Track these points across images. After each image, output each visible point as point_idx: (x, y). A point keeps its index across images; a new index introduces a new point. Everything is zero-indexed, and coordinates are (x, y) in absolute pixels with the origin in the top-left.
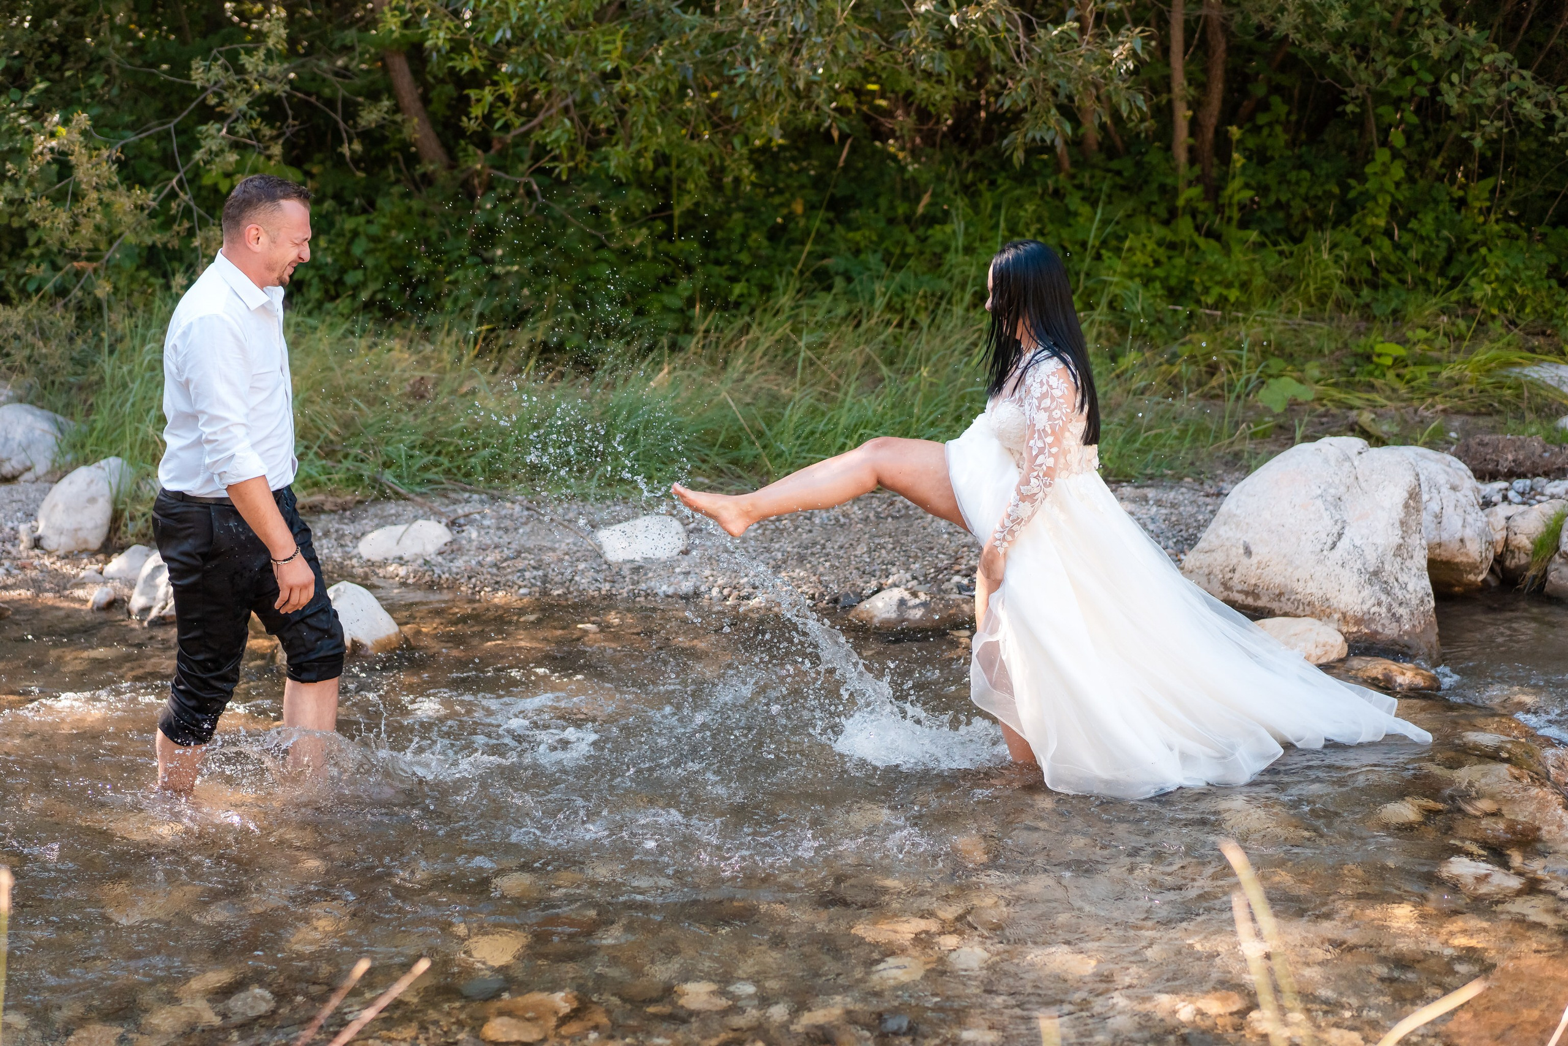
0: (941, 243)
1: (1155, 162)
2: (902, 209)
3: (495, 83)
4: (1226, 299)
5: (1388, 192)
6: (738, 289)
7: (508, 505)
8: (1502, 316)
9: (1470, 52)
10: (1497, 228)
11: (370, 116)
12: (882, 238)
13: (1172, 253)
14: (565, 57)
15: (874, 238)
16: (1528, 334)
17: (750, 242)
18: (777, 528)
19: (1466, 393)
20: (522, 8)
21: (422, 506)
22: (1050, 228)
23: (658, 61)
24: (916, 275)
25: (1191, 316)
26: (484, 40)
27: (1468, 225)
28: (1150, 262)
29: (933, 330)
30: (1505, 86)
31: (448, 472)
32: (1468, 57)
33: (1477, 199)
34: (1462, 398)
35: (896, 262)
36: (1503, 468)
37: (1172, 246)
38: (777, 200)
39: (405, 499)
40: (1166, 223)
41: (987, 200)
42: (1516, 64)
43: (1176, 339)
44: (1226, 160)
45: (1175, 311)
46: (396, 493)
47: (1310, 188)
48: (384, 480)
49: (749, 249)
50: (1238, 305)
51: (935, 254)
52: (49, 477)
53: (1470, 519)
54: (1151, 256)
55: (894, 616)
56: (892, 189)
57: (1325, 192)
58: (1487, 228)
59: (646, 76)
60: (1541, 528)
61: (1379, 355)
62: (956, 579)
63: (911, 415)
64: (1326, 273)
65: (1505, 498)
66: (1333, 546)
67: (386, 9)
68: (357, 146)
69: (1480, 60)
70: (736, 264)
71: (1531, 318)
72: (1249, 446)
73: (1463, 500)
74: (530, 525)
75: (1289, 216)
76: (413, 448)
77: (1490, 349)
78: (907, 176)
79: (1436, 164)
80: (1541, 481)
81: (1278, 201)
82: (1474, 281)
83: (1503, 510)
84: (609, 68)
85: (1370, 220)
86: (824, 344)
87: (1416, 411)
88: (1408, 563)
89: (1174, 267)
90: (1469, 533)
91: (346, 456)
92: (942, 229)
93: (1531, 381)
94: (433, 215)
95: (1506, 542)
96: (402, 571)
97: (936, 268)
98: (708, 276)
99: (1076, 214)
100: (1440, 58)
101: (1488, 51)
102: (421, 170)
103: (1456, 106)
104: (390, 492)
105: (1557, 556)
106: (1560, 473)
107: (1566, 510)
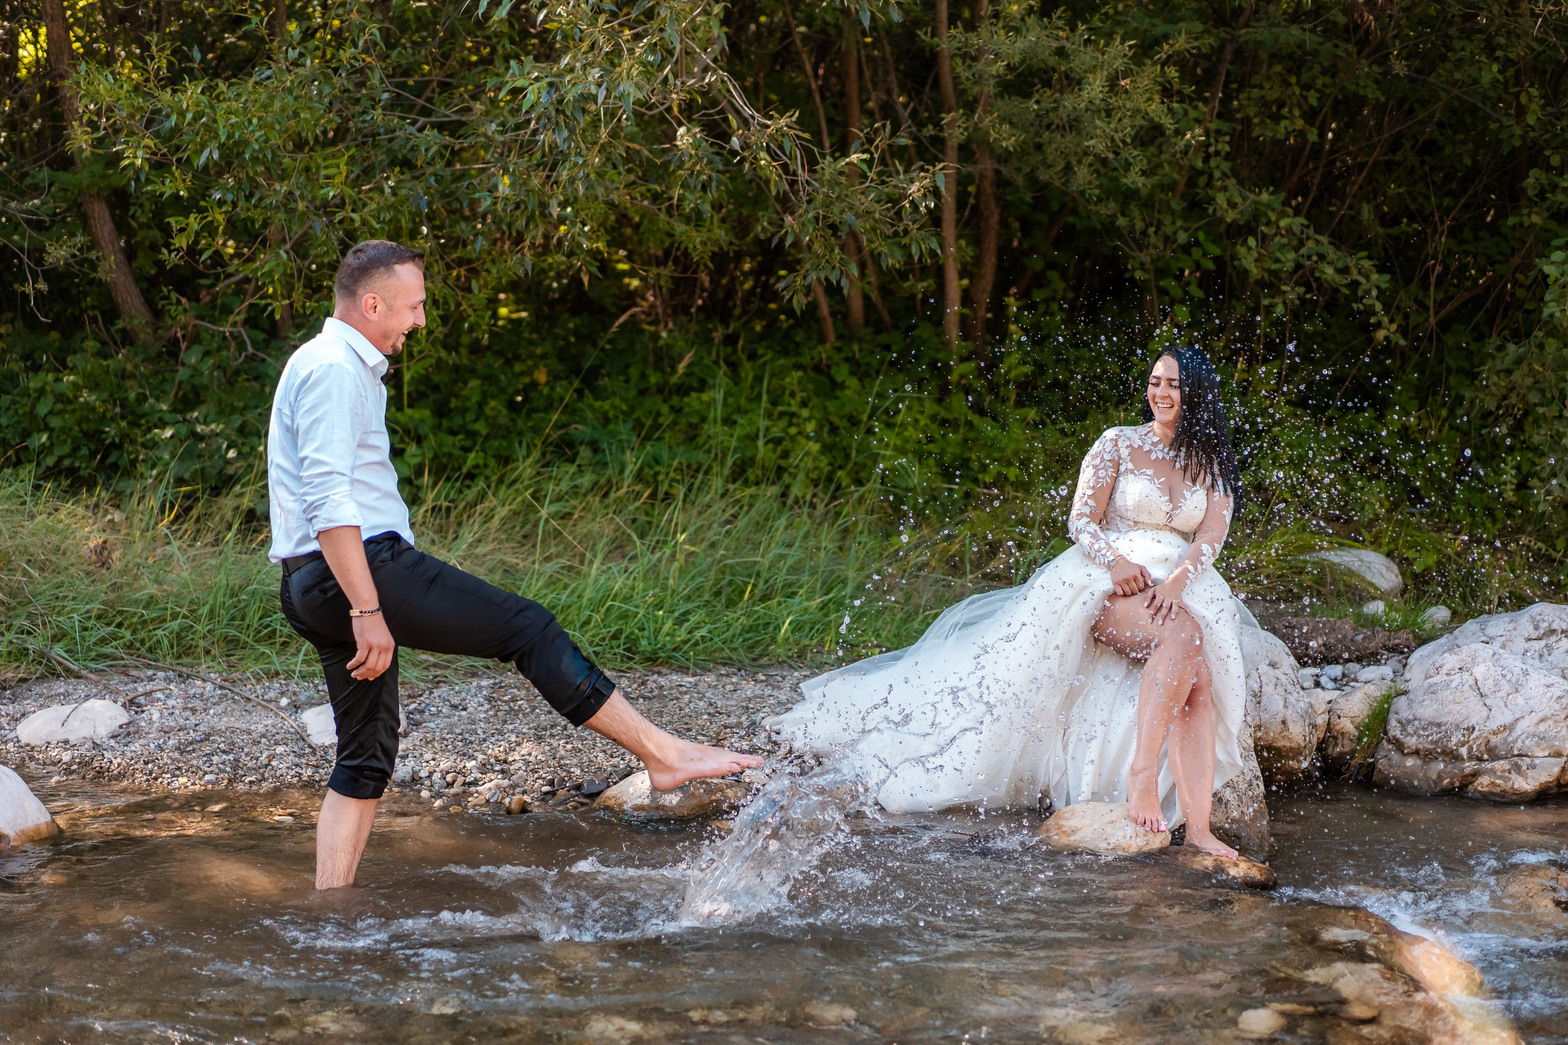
0: (697, 412)
1: (925, 336)
2: (654, 379)
3: (202, 211)
4: (1006, 478)
6: (472, 459)
7: (199, 683)
8: (1295, 502)
9: (1266, 215)
11: (58, 254)
12: (632, 409)
13: (944, 430)
14: (282, 179)
15: (625, 407)
17: (488, 411)
18: (511, 709)
20: (232, 125)
21: (96, 684)
22: (815, 401)
23: (388, 190)
24: (670, 447)
25: (967, 495)
26: (189, 160)
28: (923, 436)
29: (688, 505)
30: (1303, 251)
32: (1264, 220)
33: (1263, 382)
34: (1259, 584)
35: (648, 433)
36: (1312, 653)
37: (944, 422)
38: (518, 367)
39: (79, 677)
40: (939, 399)
41: (748, 371)
42: (1311, 231)
43: (952, 520)
44: (1002, 333)
45: (951, 490)
46: (68, 670)
48: (53, 654)
49: (487, 418)
50: (1019, 485)
51: (691, 425)
53: (1291, 699)
54: (924, 432)
55: (647, 801)
56: (645, 360)
58: (1277, 409)
60: (1366, 712)
63: (664, 588)
65: (1317, 685)
67: (76, 124)
68: (42, 286)
69: (1276, 224)
70: (472, 434)
71: (1326, 503)
73: (1283, 678)
74: (223, 705)
75: (1067, 397)
76: (89, 618)
77: (1285, 534)
78: (661, 343)
80: (1353, 667)
81: (1056, 381)
83: (1321, 697)
84: (331, 194)
86: (567, 516)
89: (948, 444)
90: (1290, 714)
91: (9, 629)
92: (699, 398)
93: (1332, 565)
94: (132, 376)
95: (1329, 727)
96: (66, 757)
97: (692, 438)
98: (441, 445)
99: (842, 386)
100: (1234, 221)
101: (1283, 214)
102: (120, 324)
103: (1255, 271)
104: (59, 669)
105: (1384, 742)
106: (1374, 659)
107: (1393, 692)
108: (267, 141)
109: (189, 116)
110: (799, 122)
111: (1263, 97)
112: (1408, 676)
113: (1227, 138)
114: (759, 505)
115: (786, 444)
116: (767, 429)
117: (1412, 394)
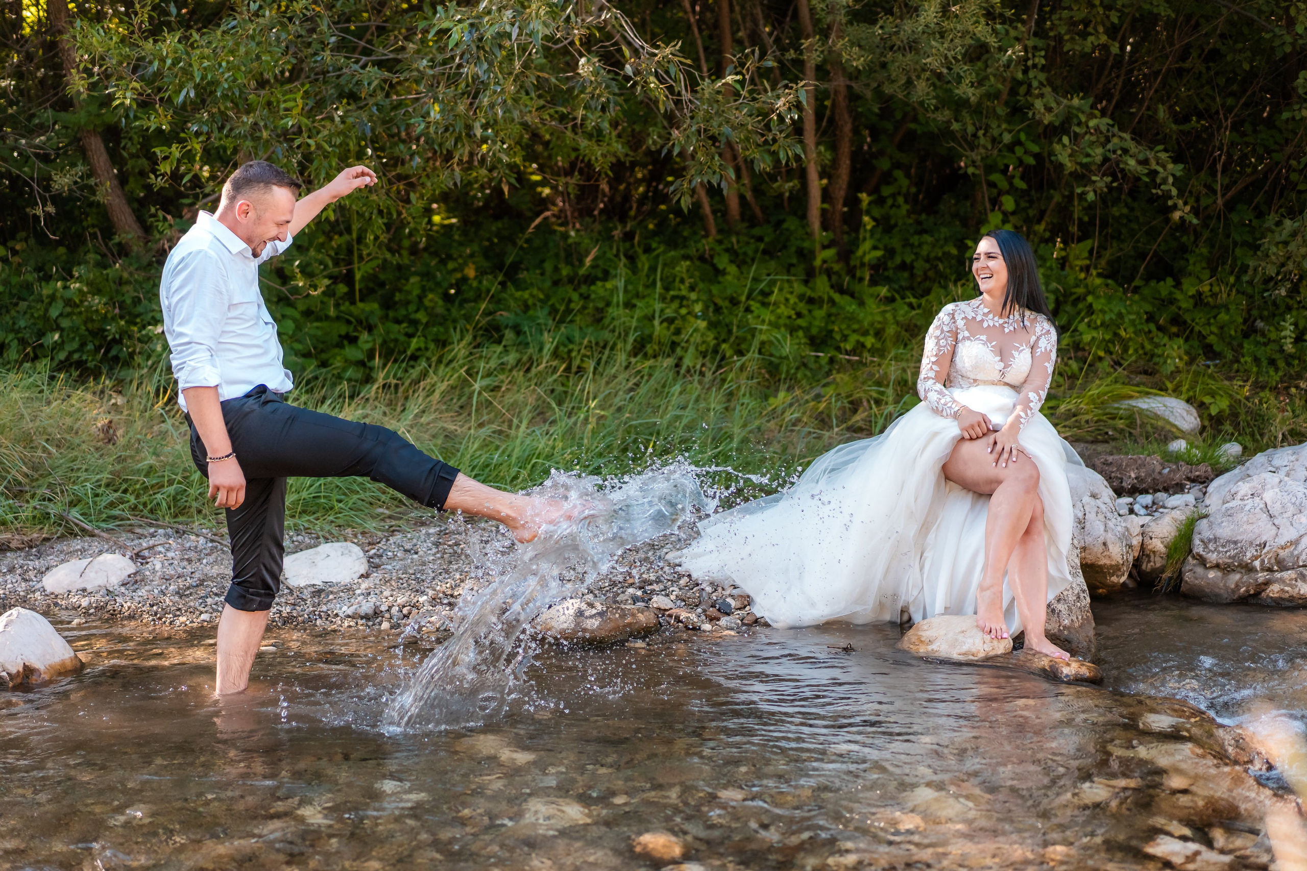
0: (602, 298)
1: (792, 228)
2: (565, 271)
3: (181, 141)
4: (863, 345)
6: (415, 343)
7: (193, 537)
8: (1108, 358)
9: (1077, 117)
10: (1098, 281)
11: (62, 181)
13: (811, 307)
14: (248, 113)
15: (541, 296)
16: (1132, 372)
17: (427, 302)
19: (1083, 422)
20: (205, 68)
21: (107, 540)
22: (701, 285)
23: (337, 119)
24: (581, 328)
25: (832, 361)
26: (169, 99)
27: (1071, 280)
28: (793, 313)
29: (598, 373)
30: (1109, 146)
32: (1075, 121)
33: (1078, 258)
34: (1079, 428)
35: (561, 317)
36: (1126, 484)
37: (811, 301)
38: (451, 265)
39: (92, 535)
40: (806, 281)
41: (644, 262)
42: (1116, 129)
43: (820, 380)
44: (858, 224)
45: (818, 357)
46: (83, 530)
47: (930, 250)
48: (70, 517)
49: (426, 309)
50: (873, 351)
51: (598, 309)
53: (1111, 524)
54: (794, 309)
55: (572, 625)
56: (557, 255)
57: (944, 253)
58: (1089, 280)
60: (1174, 533)
62: (631, 591)
65: (1131, 511)
67: (74, 71)
68: (51, 209)
69: (1086, 124)
70: (414, 323)
71: (1134, 358)
73: (1103, 507)
74: (214, 556)
75: (912, 276)
76: (99, 486)
77: (1100, 386)
78: (570, 241)
79: (1040, 228)
80: (1161, 495)
81: (903, 262)
82: (1082, 327)
83: (1135, 523)
84: (290, 124)
86: (496, 389)
89: (814, 318)
90: (1110, 537)
91: (33, 496)
92: (603, 286)
93: (1141, 412)
94: (128, 282)
95: (1142, 545)
96: (85, 602)
97: (599, 320)
98: (388, 332)
99: (723, 273)
100: (1050, 123)
101: (1092, 116)
102: (117, 239)
103: (1069, 164)
104: (76, 529)
105: (1190, 558)
106: (1178, 488)
107: (1196, 516)
108: (235, 80)
109: (169, 62)
110: (681, 50)
111: (1072, 17)
112: (1207, 502)
113: (1043, 53)
114: (657, 374)
115: (678, 323)
116: (662, 311)
117: (1204, 265)
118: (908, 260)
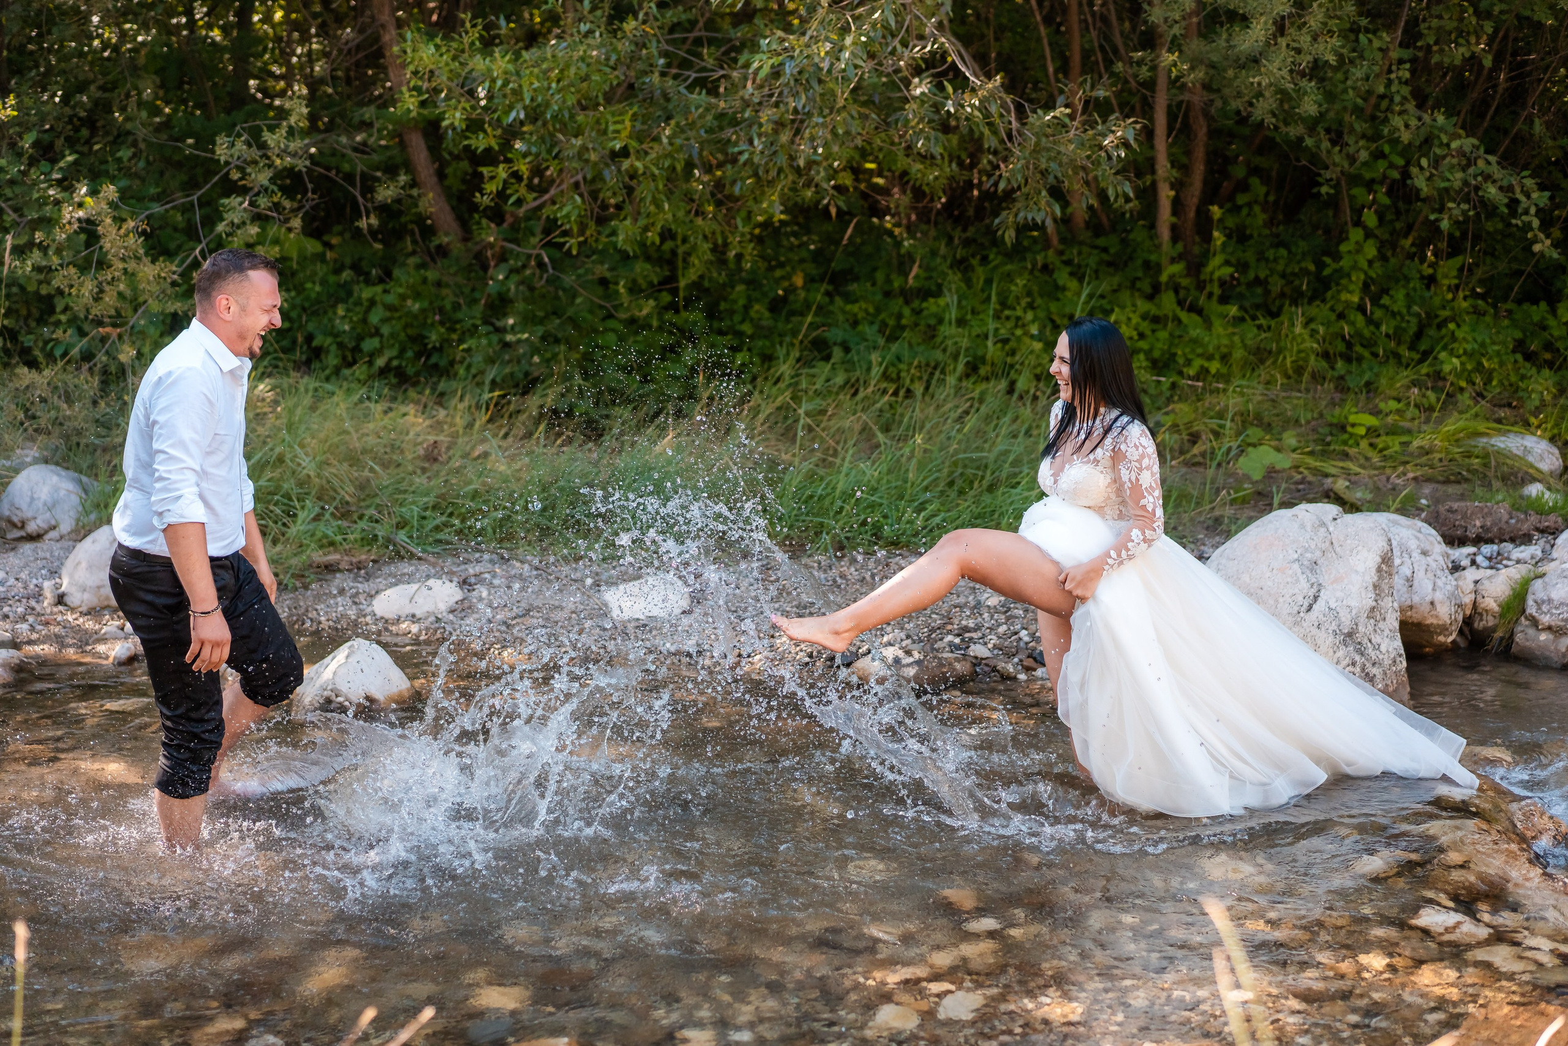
0: (935, 315)
1: (1139, 239)
2: (895, 281)
3: (508, 161)
4: (1207, 371)
5: (1361, 269)
7: (518, 564)
8: (1470, 389)
9: (1439, 137)
10: (1465, 304)
11: (386, 193)
12: (878, 310)
13: (1155, 326)
14: (576, 136)
15: (871, 310)
16: (1495, 406)
17: (752, 314)
19: (1436, 461)
20: (535, 90)
21: (434, 565)
22: (1039, 301)
23: (665, 140)
24: (910, 345)
25: (1174, 386)
26: (499, 120)
27: (1437, 301)
28: (1135, 333)
29: (927, 398)
30: (1471, 170)
31: (459, 532)
32: (1436, 142)
33: (1446, 276)
34: (1432, 467)
35: (891, 333)
36: (1472, 533)
37: (1156, 320)
38: (778, 273)
39: (420, 559)
40: (1150, 297)
41: (980, 274)
42: (1481, 151)
43: (1159, 409)
44: (1208, 239)
45: (1159, 382)
46: (410, 553)
47: (1286, 265)
48: (397, 540)
49: (752, 320)
50: (1218, 376)
51: (929, 326)
52: (73, 536)
53: (1440, 583)
56: (889, 264)
57: (1300, 269)
58: (1455, 304)
59: (653, 155)
60: (1508, 592)
61: (1353, 425)
62: (950, 638)
63: (906, 481)
64: (1302, 347)
65: (1473, 562)
66: (1310, 608)
67: (404, 89)
68: (374, 221)
69: (1448, 145)
70: (739, 334)
71: (1498, 390)
72: (1229, 511)
73: (1434, 565)
74: (539, 584)
75: (1267, 292)
76: (426, 509)
77: (1458, 420)
78: (903, 251)
79: (1407, 243)
80: (1508, 546)
81: (1257, 278)
82: (1443, 355)
83: (1471, 574)
84: (618, 147)
85: (1345, 296)
86: (823, 412)
87: (1388, 479)
88: (1381, 625)
89: (1158, 340)
90: (1439, 596)
91: (361, 517)
92: (936, 302)
93: (1498, 451)
94: (447, 286)
95: (1475, 603)
96: (415, 628)
97: (931, 338)
99: (1064, 289)
100: (1409, 142)
101: (1455, 136)
102: (436, 242)
103: (1426, 188)
104: (403, 552)
105: (1523, 619)
106: (1526, 539)
107: (1532, 575)
108: (564, 102)
109: (499, 83)
112: (1555, 555)
114: (989, 399)
115: (1012, 344)
116: (997, 330)
118: (1262, 275)
